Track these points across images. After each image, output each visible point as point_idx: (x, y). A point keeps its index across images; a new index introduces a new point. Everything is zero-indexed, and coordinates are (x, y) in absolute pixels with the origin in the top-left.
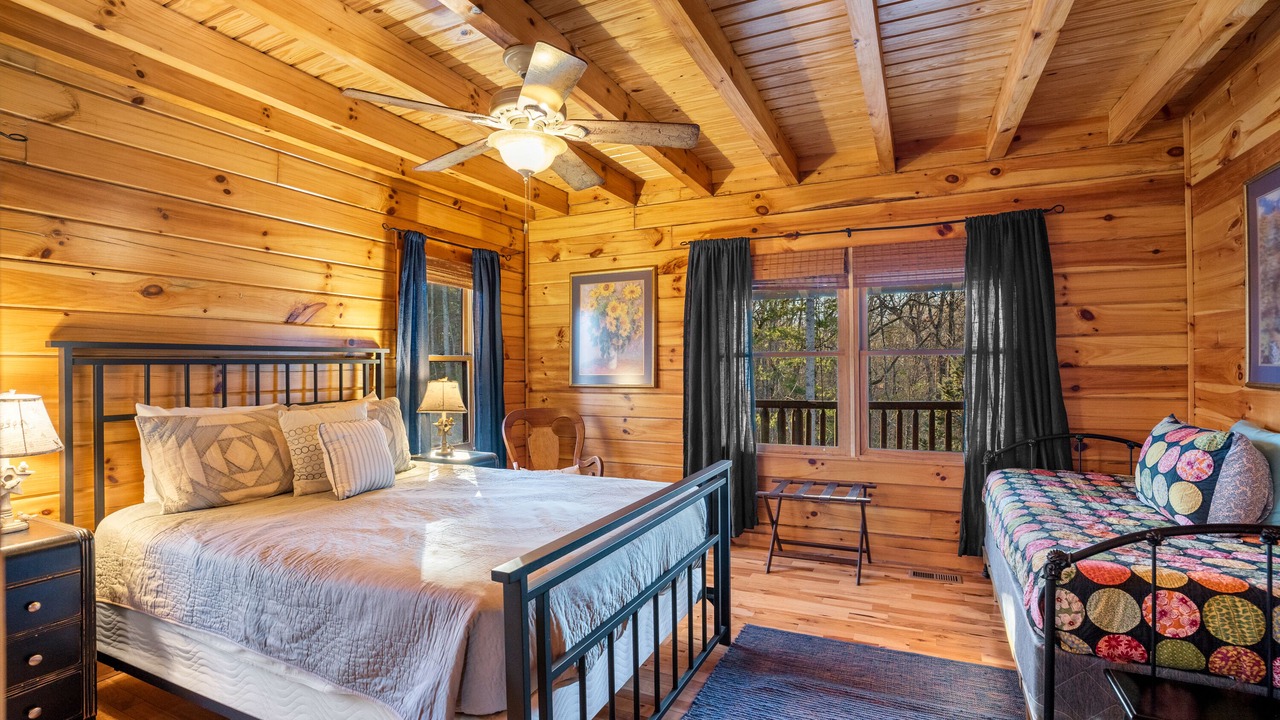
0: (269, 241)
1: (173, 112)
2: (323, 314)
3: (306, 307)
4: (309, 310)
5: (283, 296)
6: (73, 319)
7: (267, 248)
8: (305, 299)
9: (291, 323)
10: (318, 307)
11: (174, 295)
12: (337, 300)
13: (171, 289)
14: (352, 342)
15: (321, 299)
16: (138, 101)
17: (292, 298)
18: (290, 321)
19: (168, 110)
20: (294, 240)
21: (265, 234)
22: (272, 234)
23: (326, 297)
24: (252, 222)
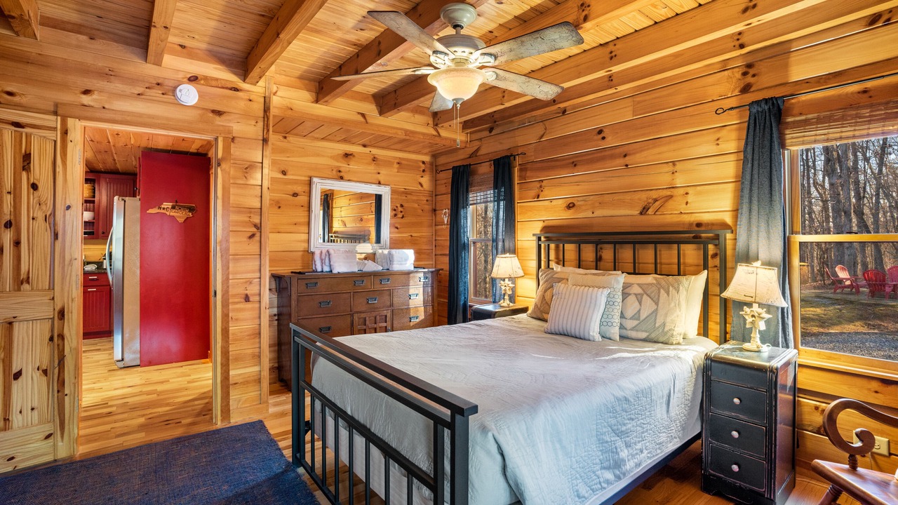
0: (628, 160)
1: (578, 108)
2: (670, 204)
3: (656, 200)
4: (657, 203)
5: (637, 196)
6: (546, 223)
7: (627, 165)
8: (654, 195)
9: (645, 214)
10: (665, 199)
11: (580, 206)
12: (682, 191)
13: (579, 203)
14: (699, 225)
15: (668, 193)
16: (564, 112)
17: (644, 196)
18: (644, 211)
19: (574, 109)
20: (645, 154)
21: (625, 156)
22: (630, 155)
23: (672, 190)
24: (618, 151)
